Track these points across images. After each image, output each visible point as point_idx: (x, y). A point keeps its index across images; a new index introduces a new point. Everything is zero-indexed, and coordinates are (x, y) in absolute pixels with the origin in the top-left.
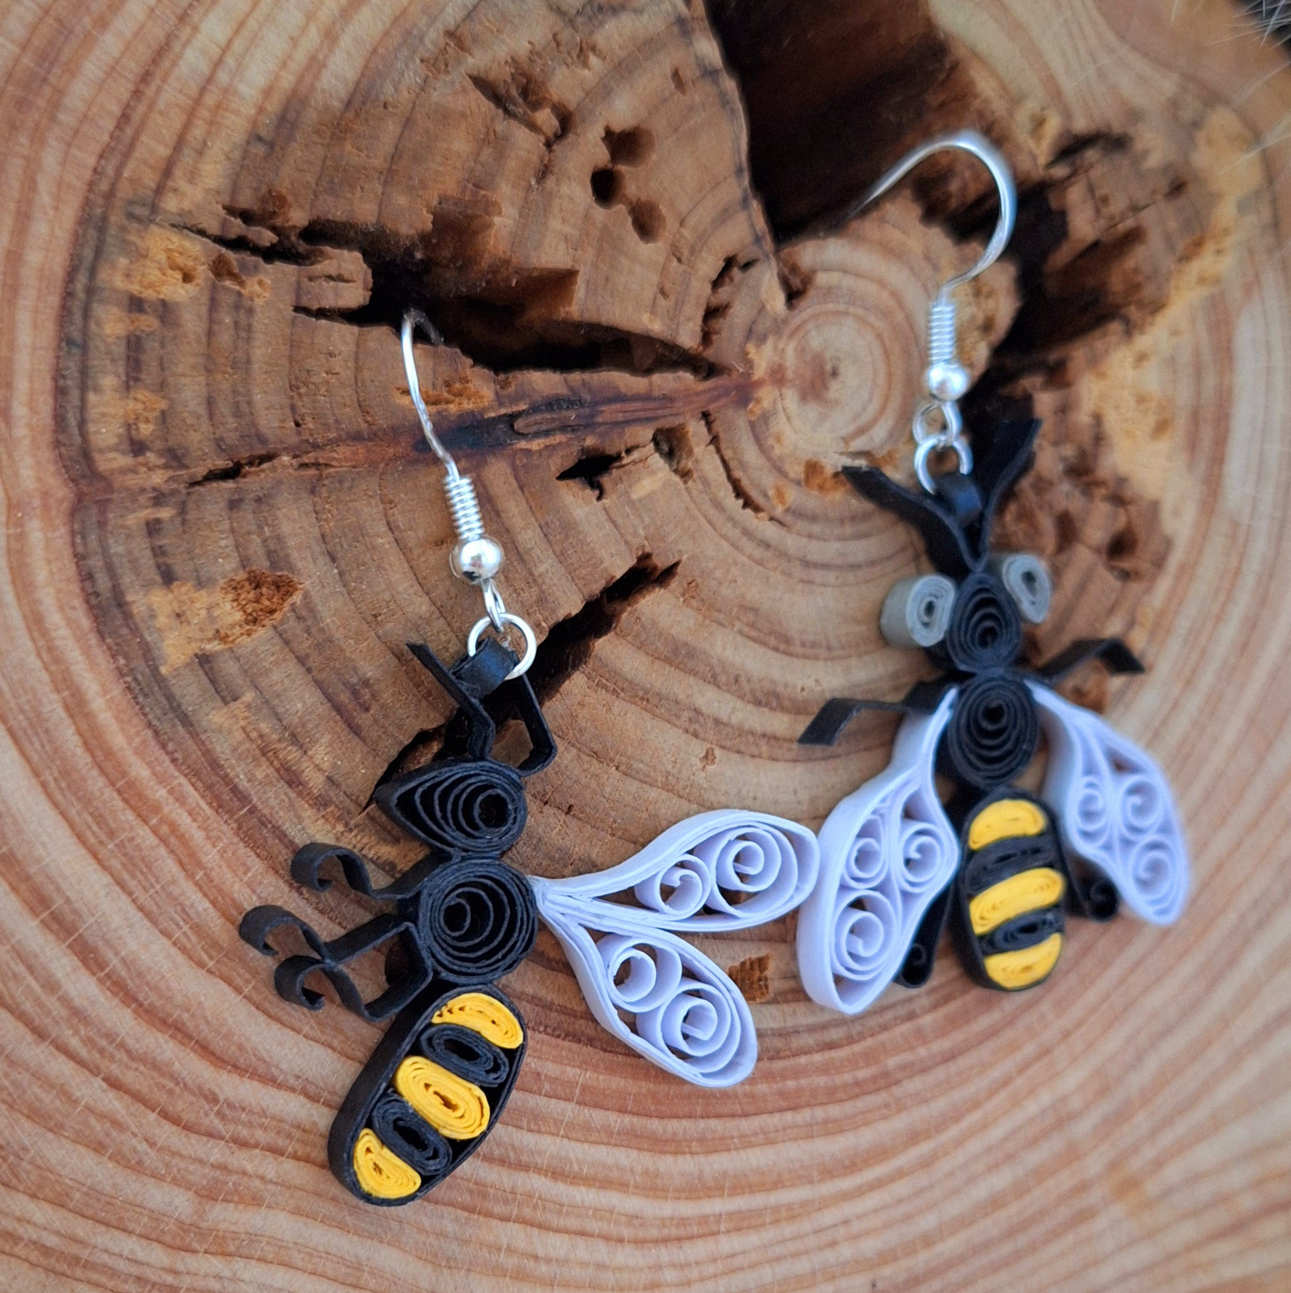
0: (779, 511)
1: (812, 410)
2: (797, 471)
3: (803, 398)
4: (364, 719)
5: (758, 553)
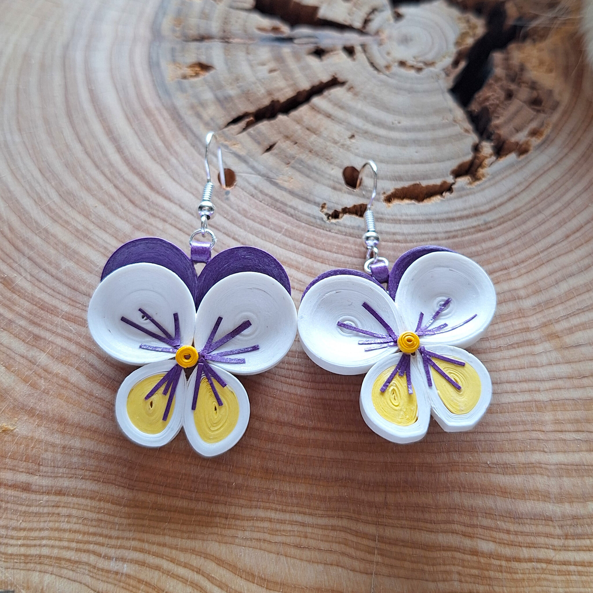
4: (228, 106)
5: (379, 83)
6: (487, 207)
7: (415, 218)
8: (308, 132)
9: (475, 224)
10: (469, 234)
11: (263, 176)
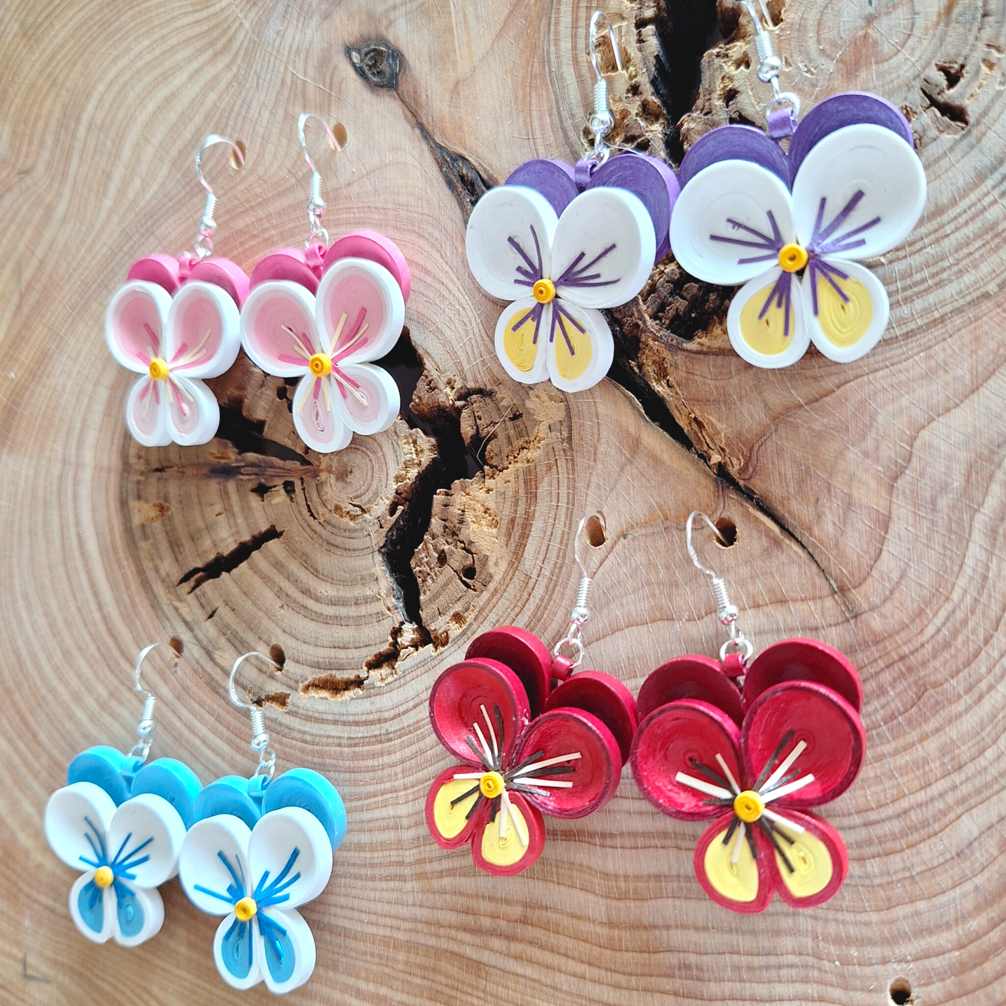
0: (322, 520)
1: (340, 485)
2: (331, 507)
3: (337, 479)
4: (180, 558)
5: (312, 534)
6: (392, 713)
7: (325, 716)
8: (244, 597)
9: (377, 733)
10: (369, 744)
11: (204, 648)
